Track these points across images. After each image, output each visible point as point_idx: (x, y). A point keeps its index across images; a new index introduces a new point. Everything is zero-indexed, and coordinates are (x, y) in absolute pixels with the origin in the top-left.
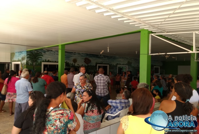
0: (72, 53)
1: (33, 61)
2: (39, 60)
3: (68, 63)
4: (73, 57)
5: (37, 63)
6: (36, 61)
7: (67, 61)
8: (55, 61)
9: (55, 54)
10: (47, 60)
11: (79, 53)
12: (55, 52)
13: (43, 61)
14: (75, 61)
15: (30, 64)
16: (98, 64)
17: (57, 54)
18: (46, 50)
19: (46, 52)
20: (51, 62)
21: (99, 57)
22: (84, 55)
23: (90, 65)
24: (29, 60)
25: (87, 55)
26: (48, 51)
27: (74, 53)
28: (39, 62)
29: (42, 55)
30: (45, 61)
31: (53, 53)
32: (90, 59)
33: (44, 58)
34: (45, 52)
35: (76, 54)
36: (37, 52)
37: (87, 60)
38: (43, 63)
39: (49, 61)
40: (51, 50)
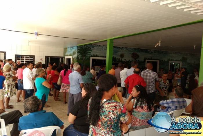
0: (120, 47)
1: (83, 56)
2: (88, 54)
3: (115, 58)
4: (120, 52)
5: (86, 58)
6: (85, 56)
7: (114, 56)
8: (102, 56)
9: (102, 49)
10: (95, 55)
11: (127, 48)
12: (102, 47)
13: (92, 56)
14: (122, 56)
15: (80, 58)
16: (147, 59)
17: (104, 49)
18: (95, 45)
19: (95, 47)
20: (99, 57)
21: (148, 52)
22: (132, 50)
23: (138, 60)
24: (80, 55)
25: (135, 49)
26: (97, 46)
27: (121, 48)
28: (88, 57)
29: (91, 50)
30: (93, 55)
31: (101, 48)
32: (139, 54)
33: (92, 53)
34: (93, 47)
35: (123, 49)
36: (86, 47)
37: (134, 55)
38: (91, 58)
39: (97, 56)
40: (99, 45)
